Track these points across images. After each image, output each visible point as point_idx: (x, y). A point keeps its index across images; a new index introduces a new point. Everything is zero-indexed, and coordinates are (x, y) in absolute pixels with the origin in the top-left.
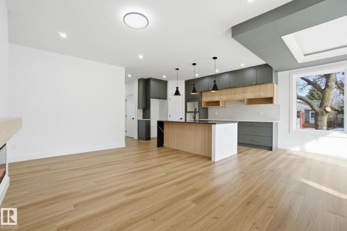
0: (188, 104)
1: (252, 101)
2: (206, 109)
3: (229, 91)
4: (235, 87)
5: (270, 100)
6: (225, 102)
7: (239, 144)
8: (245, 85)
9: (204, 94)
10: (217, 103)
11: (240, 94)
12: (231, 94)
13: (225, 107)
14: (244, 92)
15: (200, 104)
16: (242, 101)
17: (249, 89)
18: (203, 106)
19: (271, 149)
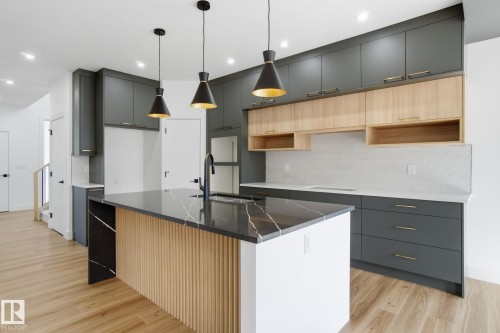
0: (214, 141)
1: (385, 134)
2: (260, 157)
3: (320, 103)
4: (336, 93)
5: (449, 130)
6: (308, 136)
7: (356, 262)
8: (364, 85)
9: (253, 115)
10: (286, 140)
11: (350, 113)
12: (325, 114)
13: (308, 150)
14: (364, 109)
15: (243, 143)
16: (359, 133)
17: (379, 96)
18: (251, 148)
19: (457, 290)
